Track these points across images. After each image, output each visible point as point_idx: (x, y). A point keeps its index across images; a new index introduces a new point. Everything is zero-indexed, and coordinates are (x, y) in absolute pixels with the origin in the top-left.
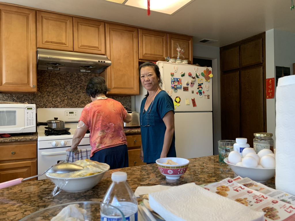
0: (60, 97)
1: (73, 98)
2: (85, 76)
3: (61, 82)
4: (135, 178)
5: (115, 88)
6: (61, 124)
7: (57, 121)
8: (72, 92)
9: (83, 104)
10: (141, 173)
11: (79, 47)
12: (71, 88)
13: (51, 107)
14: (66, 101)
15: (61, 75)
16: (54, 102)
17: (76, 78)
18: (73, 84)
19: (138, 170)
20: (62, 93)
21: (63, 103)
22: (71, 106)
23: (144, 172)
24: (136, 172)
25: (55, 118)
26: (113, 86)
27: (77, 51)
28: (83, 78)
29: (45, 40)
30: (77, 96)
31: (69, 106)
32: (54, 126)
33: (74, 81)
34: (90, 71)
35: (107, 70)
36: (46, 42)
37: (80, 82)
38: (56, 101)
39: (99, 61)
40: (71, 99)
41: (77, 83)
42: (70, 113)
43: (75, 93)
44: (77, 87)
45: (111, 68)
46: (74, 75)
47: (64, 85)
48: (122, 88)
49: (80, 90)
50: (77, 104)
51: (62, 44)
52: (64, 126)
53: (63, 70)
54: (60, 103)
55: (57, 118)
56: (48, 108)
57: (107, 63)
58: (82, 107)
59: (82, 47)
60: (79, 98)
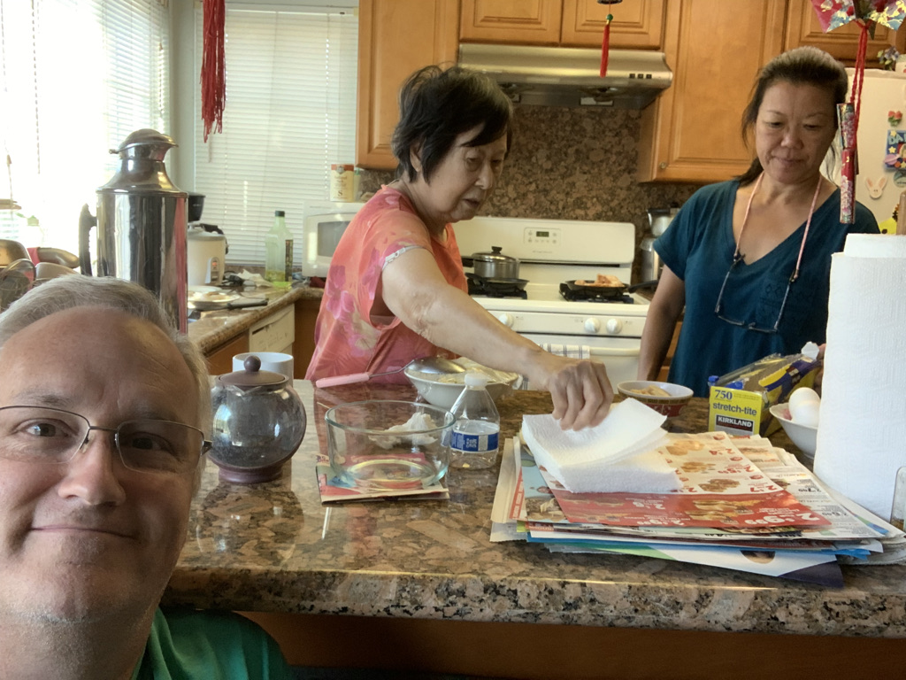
0: (515, 185)
1: (551, 190)
2: (592, 119)
3: (522, 139)
5: (682, 160)
6: (508, 267)
7: (498, 258)
8: (552, 170)
9: (579, 208)
11: (579, 28)
12: (548, 158)
13: (487, 215)
14: (531, 196)
15: (524, 115)
16: (499, 198)
17: (565, 126)
18: (556, 146)
20: (522, 172)
21: (522, 204)
22: (545, 215)
25: (494, 248)
26: (676, 154)
27: (572, 40)
28: (588, 124)
29: (481, 15)
30: (566, 182)
31: (539, 213)
32: (490, 271)
34: (610, 103)
35: (662, 99)
36: (487, 19)
37: (576, 138)
38: (503, 196)
39: (632, 76)
40: (546, 192)
41: (568, 141)
42: (539, 234)
43: (557, 173)
44: (566, 154)
45: (678, 92)
46: (560, 116)
47: (530, 147)
49: (575, 165)
50: (564, 208)
51: (529, 21)
52: (515, 271)
53: (533, 99)
54: (514, 204)
55: (500, 249)
56: (482, 215)
57: (657, 80)
58: (576, 219)
59: (587, 28)
60: (569, 189)
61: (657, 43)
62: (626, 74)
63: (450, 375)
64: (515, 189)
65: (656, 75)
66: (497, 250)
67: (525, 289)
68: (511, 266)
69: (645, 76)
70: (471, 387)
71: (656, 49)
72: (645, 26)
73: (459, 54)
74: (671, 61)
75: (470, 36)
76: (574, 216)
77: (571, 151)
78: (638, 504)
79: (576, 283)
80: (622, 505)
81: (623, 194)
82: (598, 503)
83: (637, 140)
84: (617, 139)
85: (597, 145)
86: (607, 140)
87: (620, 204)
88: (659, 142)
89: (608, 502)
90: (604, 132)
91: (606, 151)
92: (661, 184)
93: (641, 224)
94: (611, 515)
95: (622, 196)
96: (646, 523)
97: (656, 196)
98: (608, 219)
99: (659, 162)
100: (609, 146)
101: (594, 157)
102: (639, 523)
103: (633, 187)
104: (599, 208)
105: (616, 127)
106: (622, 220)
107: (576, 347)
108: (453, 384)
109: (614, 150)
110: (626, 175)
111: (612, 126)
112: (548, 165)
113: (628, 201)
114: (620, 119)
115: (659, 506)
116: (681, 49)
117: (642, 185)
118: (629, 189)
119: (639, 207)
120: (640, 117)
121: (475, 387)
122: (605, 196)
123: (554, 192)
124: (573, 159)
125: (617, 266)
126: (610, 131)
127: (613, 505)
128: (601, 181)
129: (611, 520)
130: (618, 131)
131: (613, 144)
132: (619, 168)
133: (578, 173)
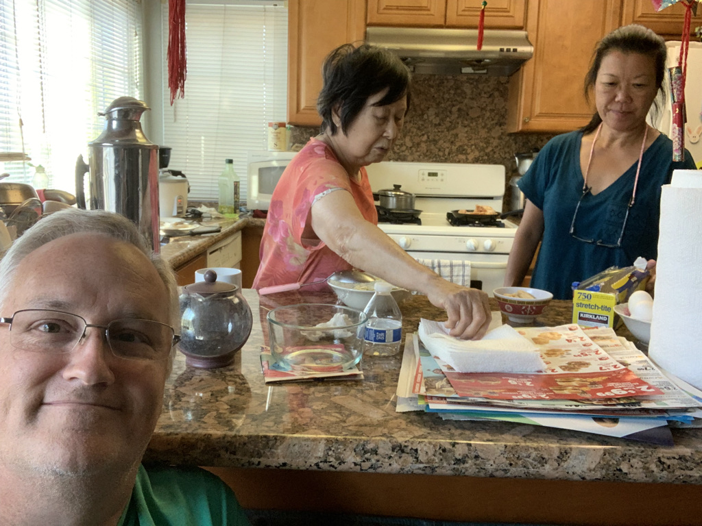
0: (411, 137)
1: (439, 139)
2: (471, 84)
5: (541, 115)
6: (406, 200)
7: (398, 193)
8: (439, 124)
9: (462, 153)
11: (460, 13)
12: (437, 115)
13: (390, 160)
14: (423, 145)
15: (417, 82)
16: (398, 147)
17: (450, 90)
18: (443, 105)
20: (416, 126)
21: (417, 151)
22: (434, 159)
25: (395, 186)
26: (537, 110)
27: (454, 23)
28: (467, 89)
30: (451, 133)
31: (430, 158)
32: (392, 204)
34: (485, 71)
35: (524, 68)
36: (387, 8)
37: (458, 99)
38: (401, 145)
39: (502, 50)
40: (435, 142)
41: (452, 101)
42: (430, 174)
43: (444, 126)
44: (451, 112)
45: (538, 62)
46: (445, 82)
47: (422, 106)
49: (458, 121)
50: (449, 154)
51: (420, 8)
52: (412, 204)
53: (425, 69)
54: (410, 151)
55: (400, 186)
56: (385, 160)
57: (521, 53)
58: (459, 162)
59: (466, 13)
60: (453, 139)
61: (521, 24)
62: (497, 48)
63: (362, 284)
64: (411, 140)
65: (520, 49)
66: (397, 188)
67: (420, 217)
68: (409, 200)
69: (512, 50)
70: (380, 293)
71: (520, 28)
72: (511, 12)
73: (366, 36)
74: (532, 38)
75: (375, 21)
76: (457, 160)
77: (454, 109)
78: (512, 382)
79: (459, 212)
80: (500, 382)
81: (496, 142)
82: (481, 382)
83: (506, 100)
84: (490, 100)
85: (475, 104)
86: (483, 100)
87: (493, 150)
88: (523, 101)
89: (488, 380)
90: (480, 94)
91: (482, 109)
92: (526, 134)
93: (510, 165)
94: (492, 391)
95: (495, 144)
96: (519, 397)
97: (521, 144)
98: (484, 162)
99: (523, 117)
100: (485, 105)
101: (473, 114)
102: (514, 397)
103: (504, 137)
104: (477, 154)
105: (489, 89)
106: (495, 163)
107: (460, 262)
108: (365, 291)
109: (488, 108)
110: (497, 128)
111: (486, 89)
112: (437, 121)
113: (499, 147)
114: (492, 83)
115: (528, 384)
116: (539, 30)
117: (510, 135)
118: (500, 138)
119: (509, 152)
120: (508, 82)
121: (382, 293)
122: (481, 144)
123: (441, 142)
124: (457, 116)
125: (491, 198)
126: (485, 93)
127: (493, 383)
128: (478, 132)
129: (492, 395)
130: (491, 93)
131: (487, 103)
132: (492, 122)
133: (460, 126)
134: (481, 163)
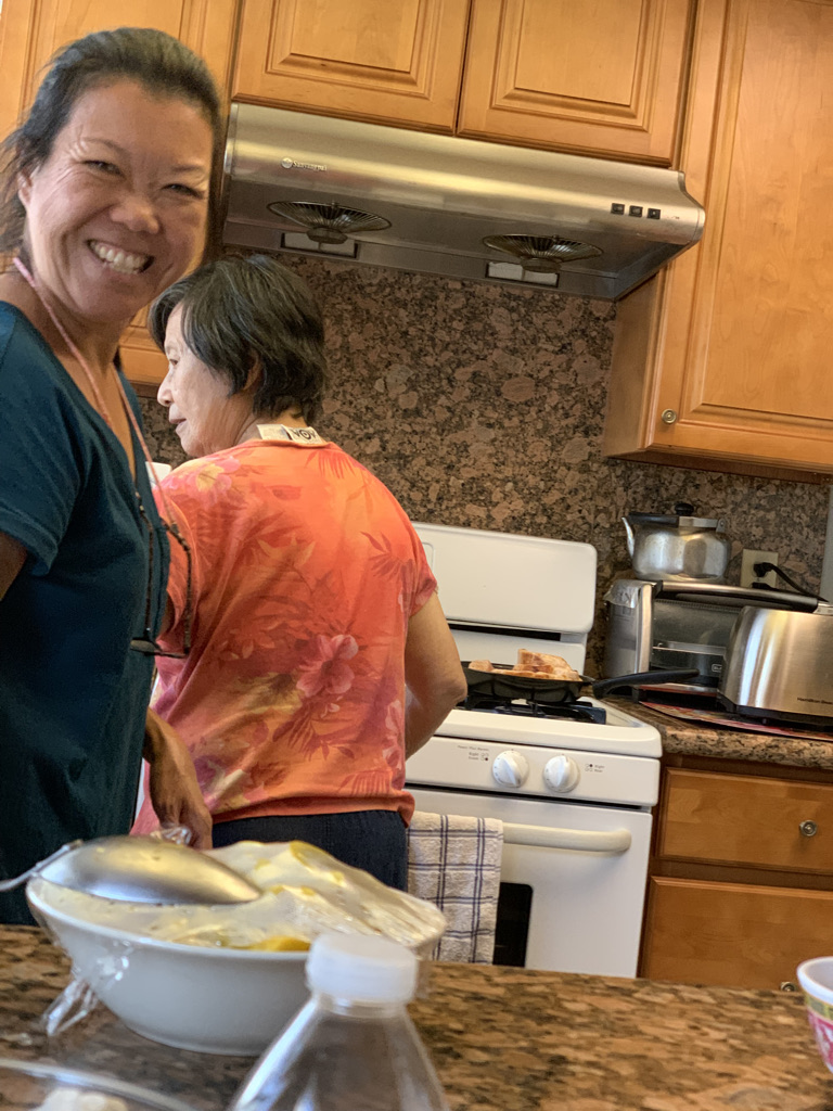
1: (415, 455)
2: (512, 310)
3: (354, 337)
4: (624, 1057)
5: (709, 410)
9: (474, 501)
10: (693, 1033)
11: (499, 101)
15: (361, 287)
17: (452, 319)
18: (430, 360)
19: (682, 1014)
20: (352, 411)
23: (715, 1035)
24: (656, 1019)
26: (698, 397)
27: (483, 128)
28: (500, 321)
29: (285, 49)
30: (446, 442)
33: (441, 335)
34: (551, 278)
35: (670, 274)
36: (295, 60)
37: (475, 347)
39: (617, 209)
41: (456, 352)
43: (430, 420)
44: (451, 381)
45: (705, 262)
46: (442, 296)
47: (372, 357)
48: (766, 417)
49: (470, 406)
50: (440, 499)
51: (390, 74)
53: (384, 254)
57: (670, 224)
58: (467, 524)
59: (517, 104)
60: (454, 458)
61: (666, 155)
62: (604, 203)
65: (669, 213)
69: (645, 213)
71: (664, 164)
72: (641, 116)
75: (255, 91)
76: (463, 519)
77: (462, 375)
79: (471, 667)
81: (571, 479)
83: (604, 366)
84: (563, 358)
85: (520, 367)
86: (542, 357)
87: (563, 499)
88: (662, 363)
90: (534, 341)
91: (538, 383)
92: (661, 460)
93: (608, 548)
95: (569, 484)
97: (641, 489)
98: (537, 531)
99: (660, 410)
100: (546, 371)
101: (510, 392)
103: (595, 467)
104: (518, 505)
105: (561, 332)
106: (568, 537)
107: (470, 821)
109: (556, 383)
110: (578, 438)
111: (552, 329)
112: (410, 401)
114: (570, 314)
116: (715, 173)
117: (613, 461)
118: (584, 468)
119: (606, 510)
120: (613, 318)
122: (532, 481)
123: (419, 462)
124: (467, 392)
125: (554, 636)
126: (549, 339)
128: (525, 445)
130: (566, 341)
131: (555, 368)
132: (564, 423)
133: (475, 424)
134: (527, 533)
